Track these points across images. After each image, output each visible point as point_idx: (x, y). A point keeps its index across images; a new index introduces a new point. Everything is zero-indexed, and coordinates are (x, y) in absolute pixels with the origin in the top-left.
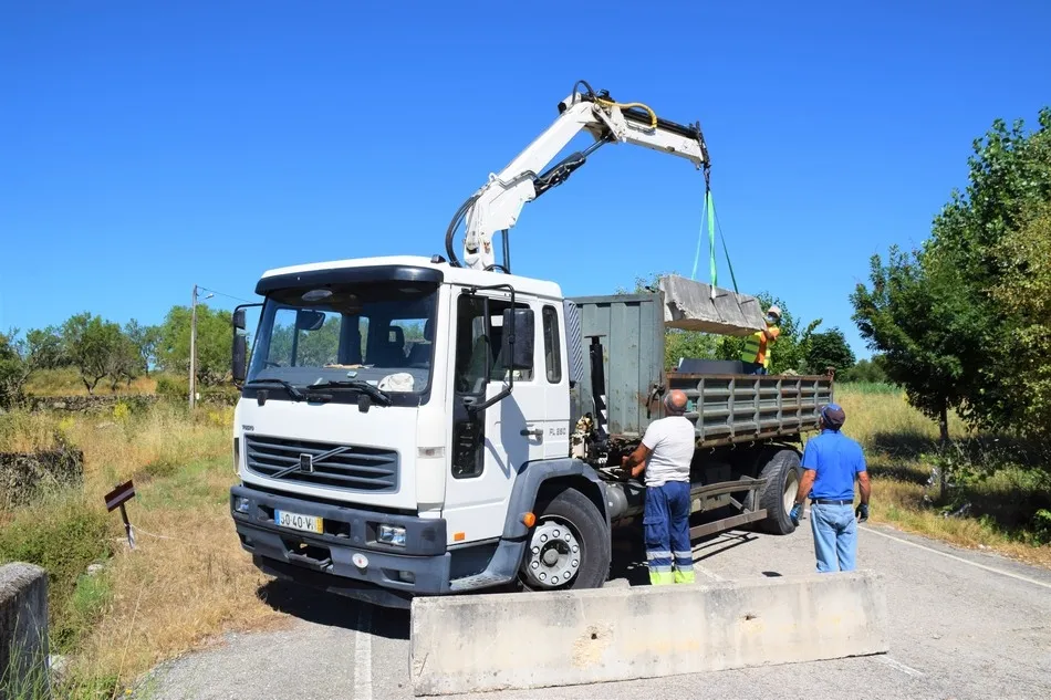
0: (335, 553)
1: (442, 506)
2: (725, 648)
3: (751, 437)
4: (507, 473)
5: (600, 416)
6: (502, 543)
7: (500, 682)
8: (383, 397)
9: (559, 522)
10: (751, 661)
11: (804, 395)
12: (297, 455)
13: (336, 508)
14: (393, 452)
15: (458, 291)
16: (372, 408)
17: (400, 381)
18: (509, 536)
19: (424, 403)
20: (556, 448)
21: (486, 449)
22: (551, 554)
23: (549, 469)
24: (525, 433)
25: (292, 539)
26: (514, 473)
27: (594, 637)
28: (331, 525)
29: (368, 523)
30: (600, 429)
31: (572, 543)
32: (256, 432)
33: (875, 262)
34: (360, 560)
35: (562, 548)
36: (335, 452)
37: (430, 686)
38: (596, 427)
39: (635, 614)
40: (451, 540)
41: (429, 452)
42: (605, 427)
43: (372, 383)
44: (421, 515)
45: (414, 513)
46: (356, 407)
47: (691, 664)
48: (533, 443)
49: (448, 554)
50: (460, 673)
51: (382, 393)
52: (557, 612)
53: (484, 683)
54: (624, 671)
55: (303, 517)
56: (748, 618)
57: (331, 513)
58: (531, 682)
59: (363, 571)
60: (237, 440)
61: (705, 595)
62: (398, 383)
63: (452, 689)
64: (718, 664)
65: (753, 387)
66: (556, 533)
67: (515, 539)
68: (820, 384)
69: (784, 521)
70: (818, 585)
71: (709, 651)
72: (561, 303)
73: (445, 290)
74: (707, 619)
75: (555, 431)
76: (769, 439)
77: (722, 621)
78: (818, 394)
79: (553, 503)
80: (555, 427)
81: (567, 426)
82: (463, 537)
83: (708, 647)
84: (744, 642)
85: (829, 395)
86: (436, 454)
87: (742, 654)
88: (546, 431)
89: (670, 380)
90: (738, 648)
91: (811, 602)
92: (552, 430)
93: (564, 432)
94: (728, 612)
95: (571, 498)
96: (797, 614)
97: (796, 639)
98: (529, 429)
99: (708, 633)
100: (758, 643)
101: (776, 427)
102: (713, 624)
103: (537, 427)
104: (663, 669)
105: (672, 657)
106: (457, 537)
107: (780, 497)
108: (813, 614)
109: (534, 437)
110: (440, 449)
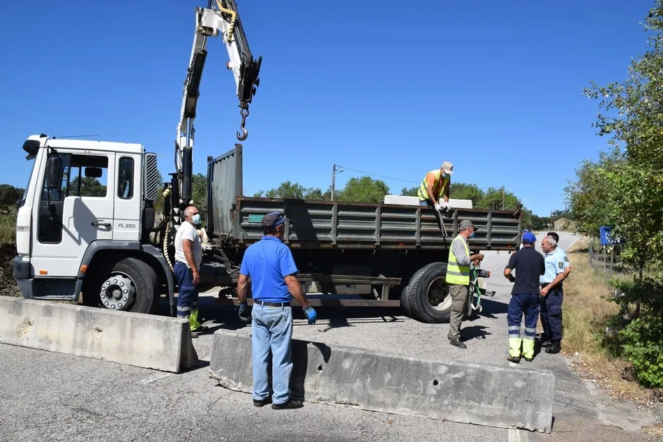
1: (30, 256)
2: (83, 345)
4: (79, 242)
6: (78, 280)
10: (95, 354)
15: (48, 151)
18: (79, 276)
19: (23, 205)
20: (127, 232)
21: (64, 231)
22: (116, 293)
24: (95, 224)
26: (84, 244)
27: (30, 324)
31: (125, 288)
39: (45, 316)
40: (37, 273)
41: (22, 229)
44: (23, 259)
47: (66, 349)
48: (102, 230)
49: (31, 280)
52: (14, 307)
54: (36, 344)
56: (99, 331)
61: (77, 312)
64: (78, 352)
66: (116, 281)
67: (80, 278)
68: (494, 215)
69: (427, 313)
70: (137, 319)
71: (75, 344)
72: (140, 156)
73: (40, 151)
74: (77, 325)
75: (124, 225)
76: (403, 250)
77: (83, 328)
78: (493, 223)
79: (118, 265)
80: (124, 223)
81: (138, 224)
82: (46, 273)
83: (75, 341)
84: (93, 342)
85: (517, 224)
86: (25, 230)
87: (91, 350)
88: (115, 225)
89: (241, 201)
90: (89, 347)
91: (132, 328)
92: (120, 225)
93: (133, 226)
94: (87, 324)
95: (130, 264)
96: (123, 334)
97: (121, 349)
98: (99, 222)
99: (76, 334)
100: (100, 346)
101: (413, 243)
102: (79, 329)
103: (106, 222)
104: (52, 348)
105: (58, 342)
106: (42, 272)
107: (419, 295)
108: (132, 336)
109: (103, 227)
110: (26, 227)
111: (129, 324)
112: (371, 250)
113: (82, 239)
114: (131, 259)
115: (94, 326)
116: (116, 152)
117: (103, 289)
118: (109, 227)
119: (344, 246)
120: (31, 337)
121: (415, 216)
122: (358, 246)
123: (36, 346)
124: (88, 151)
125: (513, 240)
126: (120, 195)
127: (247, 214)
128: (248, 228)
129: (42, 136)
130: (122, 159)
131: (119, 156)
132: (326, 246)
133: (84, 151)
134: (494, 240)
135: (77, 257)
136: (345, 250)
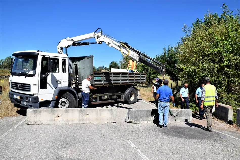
0: (22, 102)
1: (38, 94)
2: (83, 120)
3: (119, 84)
4: (53, 89)
5: (77, 80)
6: (52, 101)
7: (41, 123)
8: (28, 75)
9: (65, 98)
10: (88, 122)
11: (136, 76)
12: (17, 85)
13: (22, 94)
14: (29, 85)
15: (42, 57)
16: (27, 77)
17: (31, 73)
18: (53, 100)
19: (34, 76)
20: (65, 85)
21: (48, 85)
22: (63, 104)
23: (61, 88)
24: (57, 82)
25: (16, 100)
26: (54, 89)
27: (58, 116)
28: (21, 97)
29: (26, 97)
30: (77, 82)
31: (67, 102)
32: (12, 81)
33: (165, 49)
34: (25, 103)
35: (65, 103)
36: (22, 85)
37: (29, 123)
38: (76, 81)
39: (66, 113)
40: (40, 100)
41: (35, 85)
42: (78, 81)
43: (27, 73)
44: (34, 95)
45: (33, 95)
46: (24, 77)
47: (76, 122)
49: (39, 103)
50: (34, 121)
51: (28, 74)
52: (51, 112)
53: (38, 123)
54: (63, 122)
55: (17, 96)
56: (88, 115)
57: (21, 95)
58: (46, 123)
59: (26, 105)
60: (10, 83)
61: (79, 110)
62: (31, 72)
63: (33, 124)
64: (81, 122)
65: (120, 74)
66: (64, 100)
68: (142, 74)
69: (129, 102)
70: (101, 110)
71: (79, 120)
72: (67, 58)
73: (39, 57)
74: (79, 114)
75: (65, 82)
76: (125, 85)
77: (82, 115)
78: (141, 76)
79: (64, 95)
80: (65, 81)
81: (68, 81)
82: (43, 100)
83: (79, 119)
84: (86, 119)
85: (145, 77)
86: (36, 85)
87: (86, 121)
88: (62, 82)
89: (94, 73)
90: (85, 120)
91: (100, 113)
92: (64, 82)
94: (83, 114)
95: (68, 94)
96: (97, 114)
97: (97, 119)
98: (58, 81)
99: (79, 117)
100: (89, 119)
101: (127, 83)
102: (80, 115)
103: (60, 81)
104: (71, 123)
105: (72, 121)
106: (41, 100)
108: (100, 115)
109: (59, 83)
110: (37, 84)
111: (99, 111)
112: (119, 85)
113: (54, 88)
114: (68, 93)
115: (87, 114)
116: (61, 57)
118: (60, 82)
120: (60, 120)
121: (127, 75)
122: (117, 84)
123: (64, 123)
124: (53, 57)
125: (144, 81)
126: (63, 72)
127: (95, 77)
128: (95, 81)
129: (39, 51)
130: (63, 59)
131: (62, 59)
133: (52, 57)
134: (141, 81)
135: (52, 93)
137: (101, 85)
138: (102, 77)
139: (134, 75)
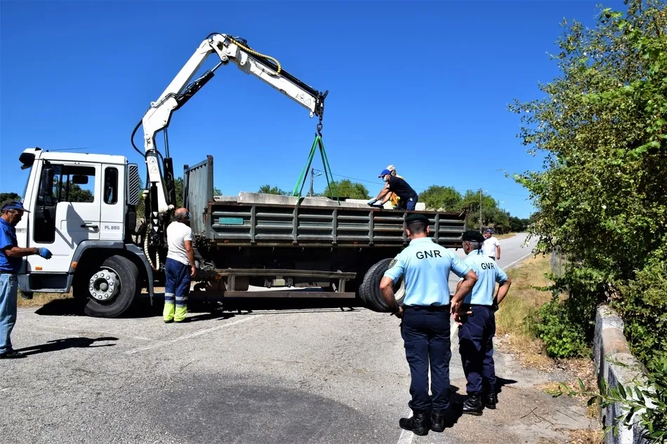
3: (329, 245)
6: (69, 275)
9: (110, 271)
15: (43, 162)
20: (112, 233)
21: (56, 233)
23: (94, 244)
24: (84, 226)
26: (76, 246)
40: (33, 270)
42: (156, 228)
48: (91, 232)
49: (29, 274)
65: (329, 214)
66: (105, 275)
67: (71, 274)
68: (441, 217)
69: (380, 303)
72: (123, 167)
73: (36, 162)
75: (110, 227)
76: (358, 248)
78: (441, 224)
79: (106, 261)
80: (110, 225)
81: (121, 226)
82: (41, 269)
85: (462, 225)
86: (22, 231)
88: (102, 227)
89: (212, 206)
92: (106, 227)
93: (118, 228)
98: (87, 225)
101: (367, 241)
103: (93, 224)
107: (372, 287)
109: (91, 229)
110: (23, 229)
112: (329, 248)
113: (74, 242)
114: (116, 256)
116: (102, 163)
117: (91, 282)
118: (96, 229)
119: (304, 245)
121: (369, 217)
122: (317, 245)
124: (77, 163)
126: (106, 201)
127: (218, 217)
128: (218, 230)
130: (107, 170)
131: (105, 167)
132: (288, 244)
133: (74, 163)
134: (441, 238)
135: (68, 255)
136: (306, 248)
137: (245, 244)
138: (247, 218)
139: (401, 219)
